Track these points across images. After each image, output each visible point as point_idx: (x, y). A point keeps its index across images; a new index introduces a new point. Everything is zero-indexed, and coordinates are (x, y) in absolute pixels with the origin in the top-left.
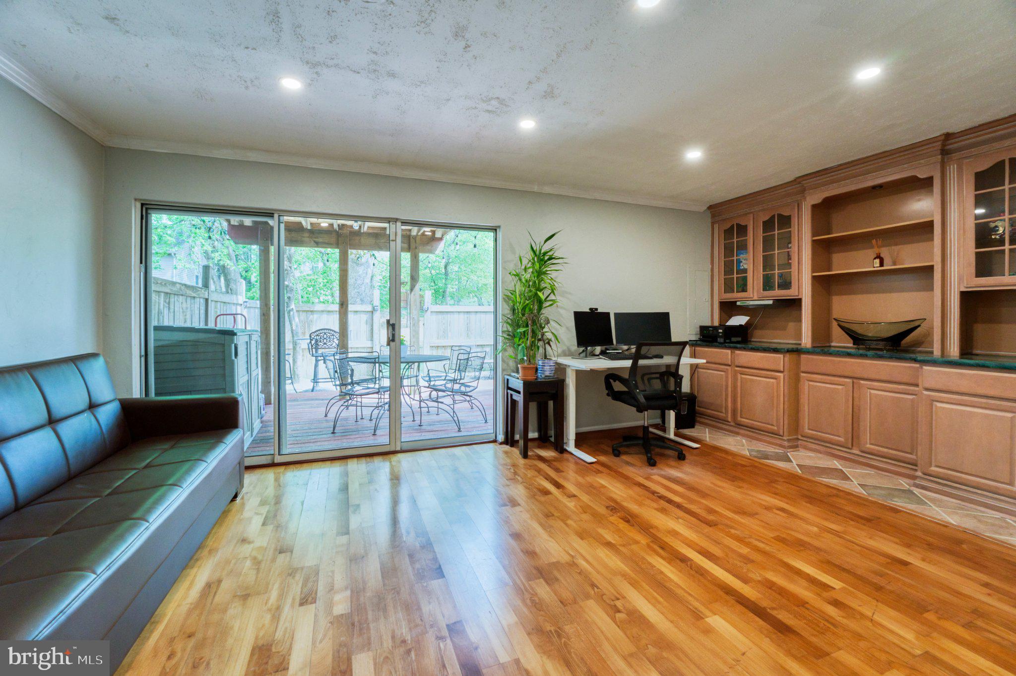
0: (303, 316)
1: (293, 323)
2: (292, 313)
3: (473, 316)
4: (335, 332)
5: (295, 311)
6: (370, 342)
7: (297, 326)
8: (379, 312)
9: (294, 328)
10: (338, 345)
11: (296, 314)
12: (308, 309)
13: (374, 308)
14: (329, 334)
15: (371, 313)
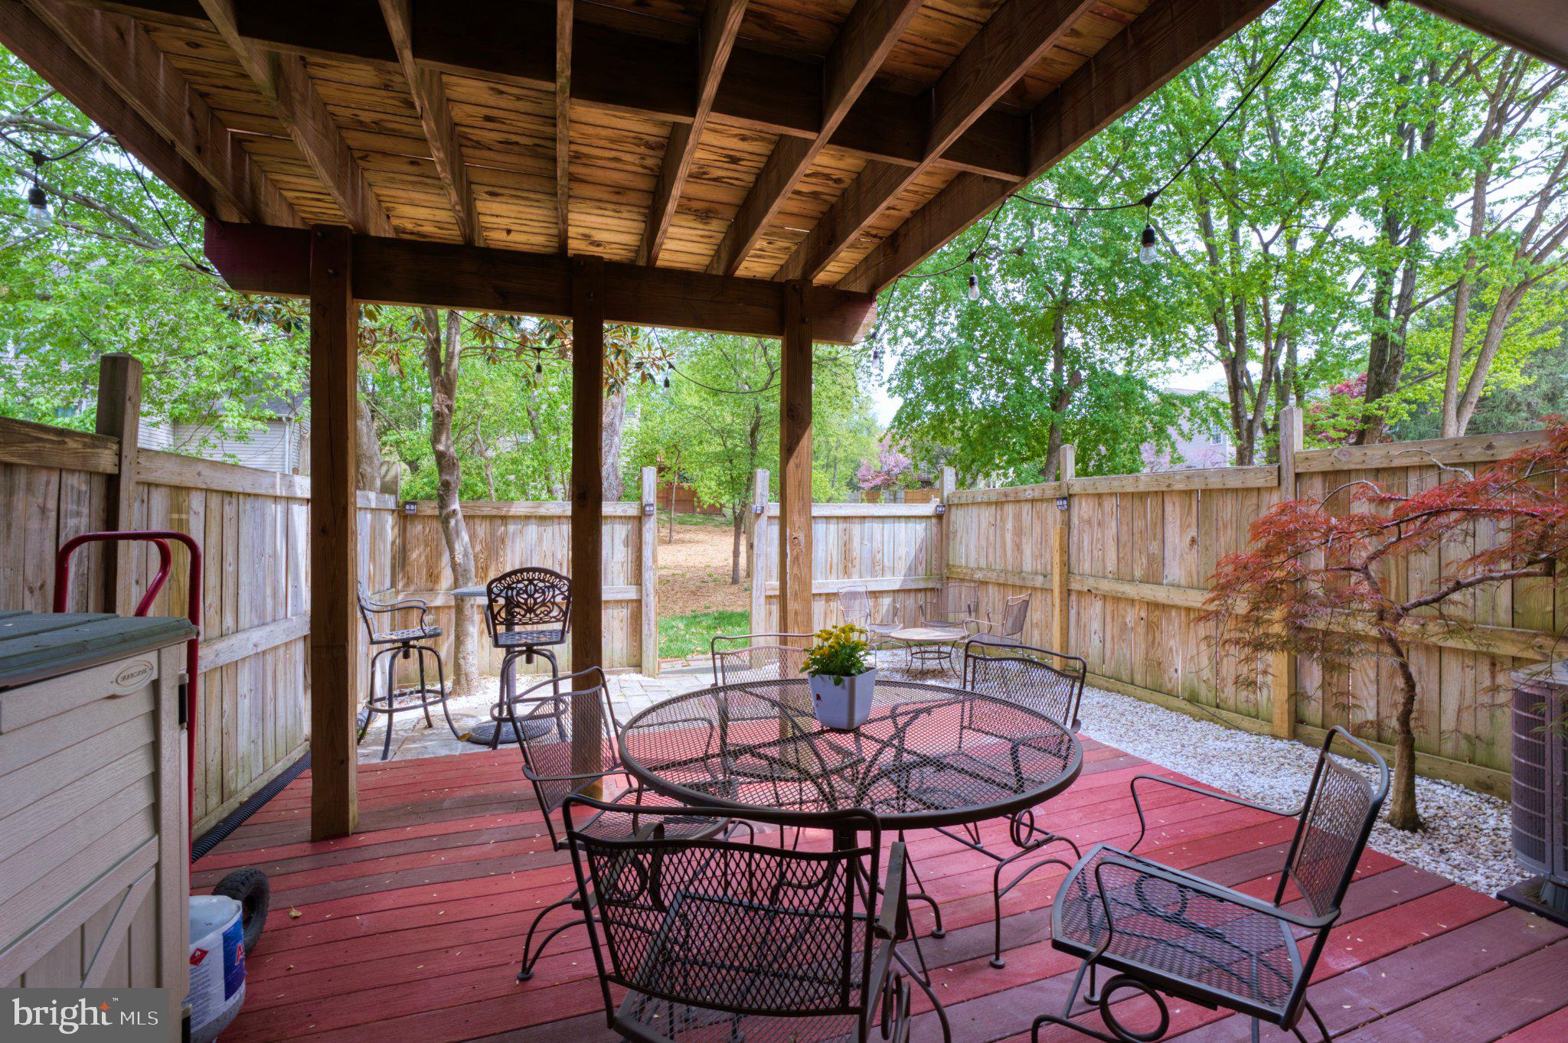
0: (482, 529)
1: (457, 546)
2: (453, 522)
3: (856, 528)
4: (558, 576)
5: (460, 516)
6: (634, 587)
7: (466, 555)
8: (653, 519)
9: (459, 558)
10: (565, 614)
11: (462, 525)
12: (494, 512)
13: (642, 509)
14: (541, 585)
15: (636, 522)
